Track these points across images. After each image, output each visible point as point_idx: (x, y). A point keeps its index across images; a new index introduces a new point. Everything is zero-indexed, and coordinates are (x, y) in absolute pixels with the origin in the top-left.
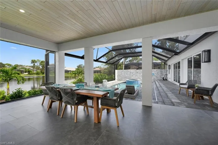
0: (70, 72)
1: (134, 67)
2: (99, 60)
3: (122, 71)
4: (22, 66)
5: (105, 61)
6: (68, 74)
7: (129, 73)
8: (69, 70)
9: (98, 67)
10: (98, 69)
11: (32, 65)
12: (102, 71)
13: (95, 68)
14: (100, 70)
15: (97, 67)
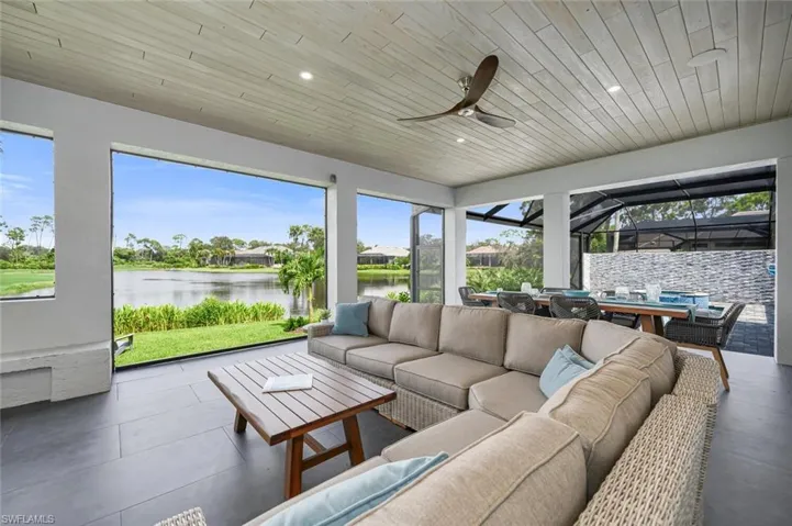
0: (390, 261)
1: (659, 240)
2: (496, 215)
3: (613, 258)
4: (266, 245)
5: (521, 218)
6: (386, 268)
7: (645, 266)
8: (388, 254)
9: (487, 243)
10: (488, 250)
11: (292, 240)
12: (505, 260)
13: (472, 248)
14: (497, 254)
15: (482, 244)
